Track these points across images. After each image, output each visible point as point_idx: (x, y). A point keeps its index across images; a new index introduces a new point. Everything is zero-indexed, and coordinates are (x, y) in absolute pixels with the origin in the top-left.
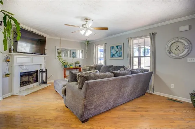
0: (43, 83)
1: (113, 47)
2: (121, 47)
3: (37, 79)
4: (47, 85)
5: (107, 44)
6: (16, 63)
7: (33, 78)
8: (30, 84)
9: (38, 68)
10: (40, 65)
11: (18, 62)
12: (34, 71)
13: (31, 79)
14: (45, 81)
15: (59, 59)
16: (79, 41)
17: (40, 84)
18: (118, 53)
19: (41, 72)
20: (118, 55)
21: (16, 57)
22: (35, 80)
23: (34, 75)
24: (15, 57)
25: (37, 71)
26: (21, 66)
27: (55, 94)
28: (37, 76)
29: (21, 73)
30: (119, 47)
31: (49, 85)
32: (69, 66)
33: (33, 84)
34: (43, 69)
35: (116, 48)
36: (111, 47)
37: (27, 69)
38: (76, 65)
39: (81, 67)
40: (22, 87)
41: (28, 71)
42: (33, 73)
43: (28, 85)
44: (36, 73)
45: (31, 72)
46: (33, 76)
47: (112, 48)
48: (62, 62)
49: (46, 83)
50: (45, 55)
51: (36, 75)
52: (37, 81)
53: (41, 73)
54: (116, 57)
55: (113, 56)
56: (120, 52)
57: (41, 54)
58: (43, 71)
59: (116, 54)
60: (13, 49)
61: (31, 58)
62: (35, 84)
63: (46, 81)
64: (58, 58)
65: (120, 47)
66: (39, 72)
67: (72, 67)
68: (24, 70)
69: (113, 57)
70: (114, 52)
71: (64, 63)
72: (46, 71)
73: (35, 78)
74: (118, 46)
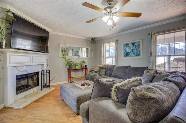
0: (45, 88)
1: (128, 44)
2: (140, 44)
3: (38, 81)
4: (50, 89)
5: (118, 41)
6: (10, 63)
7: (33, 80)
8: (29, 89)
9: (39, 69)
10: (42, 65)
11: (12, 61)
12: (35, 73)
13: (30, 83)
14: (47, 84)
15: (64, 58)
16: (85, 38)
17: (42, 88)
18: (135, 51)
19: (43, 73)
20: (134, 54)
21: (10, 55)
22: (36, 83)
23: (35, 78)
24: (8, 54)
25: (38, 73)
26: (17, 68)
27: (63, 106)
28: (38, 78)
29: (17, 76)
30: (136, 44)
31: (52, 89)
32: (75, 65)
33: (33, 89)
34: (45, 70)
35: (132, 45)
36: (124, 44)
37: (25, 71)
38: (81, 65)
39: (87, 67)
40: (19, 95)
41: (27, 73)
42: (33, 75)
43: (27, 90)
44: (37, 75)
45: (30, 74)
46: (33, 78)
47: (125, 46)
48: (66, 62)
49: (49, 86)
50: (48, 53)
51: (36, 77)
52: (38, 85)
53: (42, 75)
54: (131, 56)
55: (127, 54)
56: (137, 50)
57: (43, 52)
58: (45, 73)
59: (132, 53)
60: (6, 44)
61: (31, 56)
62: (36, 89)
63: (49, 84)
64: (62, 57)
65: (138, 44)
66: (40, 74)
67: (77, 67)
68: (22, 71)
69: (127, 56)
70: (128, 50)
71: (69, 62)
72: (49, 73)
73: (35, 81)
74: (134, 43)
